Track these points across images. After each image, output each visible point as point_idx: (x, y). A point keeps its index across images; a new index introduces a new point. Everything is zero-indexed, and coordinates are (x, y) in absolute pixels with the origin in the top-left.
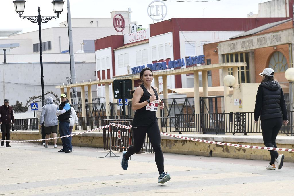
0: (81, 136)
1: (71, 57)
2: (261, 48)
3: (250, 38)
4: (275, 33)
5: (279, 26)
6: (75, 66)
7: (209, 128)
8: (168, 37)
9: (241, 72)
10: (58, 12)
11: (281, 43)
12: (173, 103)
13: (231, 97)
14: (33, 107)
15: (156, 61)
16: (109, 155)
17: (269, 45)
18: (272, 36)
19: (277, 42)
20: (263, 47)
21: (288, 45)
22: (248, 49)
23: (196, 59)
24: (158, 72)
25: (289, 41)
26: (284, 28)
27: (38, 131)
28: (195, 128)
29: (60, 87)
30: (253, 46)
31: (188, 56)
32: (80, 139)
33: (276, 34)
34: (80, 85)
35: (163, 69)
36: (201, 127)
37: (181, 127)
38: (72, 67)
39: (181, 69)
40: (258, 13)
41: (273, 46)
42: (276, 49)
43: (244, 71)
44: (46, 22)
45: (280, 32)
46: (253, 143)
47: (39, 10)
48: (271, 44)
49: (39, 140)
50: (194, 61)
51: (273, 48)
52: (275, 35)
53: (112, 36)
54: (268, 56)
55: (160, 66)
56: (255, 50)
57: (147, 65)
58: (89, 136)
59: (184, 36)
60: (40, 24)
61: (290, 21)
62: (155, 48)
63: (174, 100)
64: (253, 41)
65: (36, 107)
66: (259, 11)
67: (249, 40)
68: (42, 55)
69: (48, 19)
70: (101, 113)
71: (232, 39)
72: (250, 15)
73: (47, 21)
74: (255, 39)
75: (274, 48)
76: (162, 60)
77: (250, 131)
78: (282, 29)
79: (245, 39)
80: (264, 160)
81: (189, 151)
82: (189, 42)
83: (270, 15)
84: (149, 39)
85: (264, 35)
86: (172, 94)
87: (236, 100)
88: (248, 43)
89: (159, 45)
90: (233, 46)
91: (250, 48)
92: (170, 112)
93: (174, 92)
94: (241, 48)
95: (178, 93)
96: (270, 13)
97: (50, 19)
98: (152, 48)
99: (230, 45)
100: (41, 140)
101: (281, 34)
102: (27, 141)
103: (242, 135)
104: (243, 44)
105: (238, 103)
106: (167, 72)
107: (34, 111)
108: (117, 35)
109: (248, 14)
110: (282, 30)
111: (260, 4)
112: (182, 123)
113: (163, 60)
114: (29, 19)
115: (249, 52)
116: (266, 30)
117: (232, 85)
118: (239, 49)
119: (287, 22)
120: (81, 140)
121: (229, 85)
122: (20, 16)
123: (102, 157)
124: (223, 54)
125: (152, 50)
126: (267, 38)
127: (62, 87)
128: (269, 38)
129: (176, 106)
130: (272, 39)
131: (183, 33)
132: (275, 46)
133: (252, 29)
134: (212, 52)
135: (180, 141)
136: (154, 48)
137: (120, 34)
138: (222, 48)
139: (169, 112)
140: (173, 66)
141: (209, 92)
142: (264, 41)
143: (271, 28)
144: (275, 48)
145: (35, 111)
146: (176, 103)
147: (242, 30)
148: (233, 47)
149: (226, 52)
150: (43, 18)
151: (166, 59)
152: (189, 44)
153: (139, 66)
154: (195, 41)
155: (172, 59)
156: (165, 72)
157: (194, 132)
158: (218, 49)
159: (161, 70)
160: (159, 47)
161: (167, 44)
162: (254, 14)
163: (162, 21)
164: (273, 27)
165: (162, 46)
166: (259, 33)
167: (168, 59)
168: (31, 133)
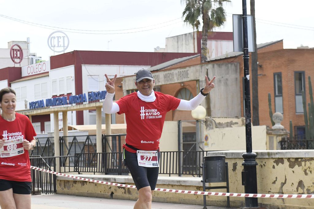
2: (168, 84)
3: (157, 74)
4: (182, 69)
5: (186, 61)
7: (110, 168)
8: (70, 70)
11: (188, 79)
12: (74, 141)
15: (56, 96)
17: (176, 81)
18: (179, 72)
19: (184, 79)
20: (170, 84)
21: (195, 81)
23: (99, 94)
24: (58, 108)
25: (197, 78)
26: (191, 64)
28: (96, 168)
30: (159, 82)
31: (90, 91)
35: (63, 104)
37: (81, 167)
39: (82, 105)
40: (165, 48)
42: (183, 86)
45: (188, 68)
48: (178, 80)
50: (96, 96)
51: (180, 84)
52: (182, 71)
53: (9, 68)
54: (175, 93)
55: (60, 102)
56: (161, 86)
57: (46, 100)
59: (87, 69)
61: (198, 57)
62: (56, 81)
63: (75, 138)
64: (159, 77)
66: (166, 45)
67: (156, 76)
72: (157, 49)
74: (161, 74)
75: (181, 85)
76: (63, 95)
78: (190, 64)
80: (167, 202)
81: (89, 192)
82: (93, 77)
83: (178, 50)
84: (49, 72)
85: (171, 70)
86: (73, 131)
89: (59, 78)
92: (70, 151)
93: (75, 129)
95: (80, 130)
96: (178, 48)
98: (53, 82)
101: (188, 70)
106: (67, 107)
108: (14, 68)
109: (155, 48)
110: (190, 66)
111: (167, 38)
112: (82, 163)
113: (64, 94)
115: (155, 89)
116: (173, 66)
119: (195, 58)
124: (127, 89)
125: (53, 84)
126: (174, 73)
128: (176, 74)
129: (77, 144)
130: (179, 75)
131: (86, 67)
132: (183, 83)
133: (159, 64)
135: (79, 181)
136: (54, 82)
137: (17, 66)
138: (127, 84)
140: (74, 102)
141: (112, 130)
142: (171, 77)
143: (178, 64)
144: (182, 85)
146: (77, 141)
147: (148, 65)
149: (131, 88)
151: (67, 94)
152: (92, 78)
153: (38, 101)
154: (98, 76)
155: (74, 94)
156: (65, 107)
157: (94, 172)
158: (123, 84)
159: (61, 105)
160: (60, 81)
161: (69, 78)
162: (161, 48)
163: (63, 53)
164: (180, 63)
165: (63, 80)
166: (166, 68)
167: (69, 94)
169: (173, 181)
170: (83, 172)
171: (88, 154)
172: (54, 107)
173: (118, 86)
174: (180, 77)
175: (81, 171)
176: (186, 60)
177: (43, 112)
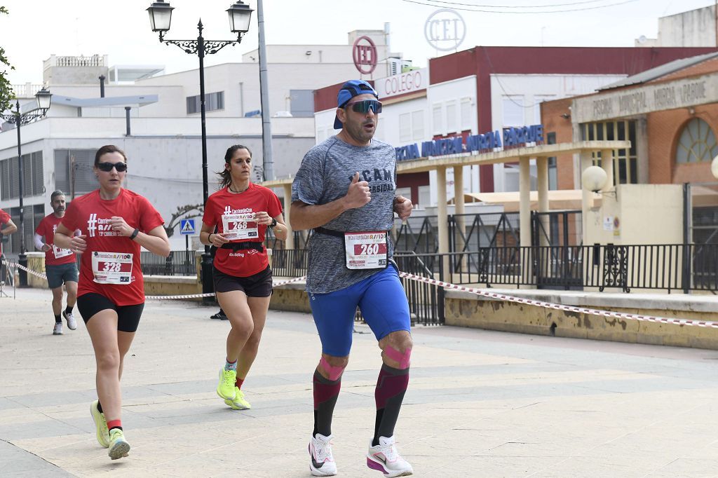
0: (284, 288)
1: (264, 124)
2: (663, 111)
3: (640, 90)
4: (692, 79)
5: (700, 64)
6: (274, 144)
7: (549, 276)
8: (468, 86)
9: (620, 160)
10: (239, 32)
11: (705, 101)
12: (476, 224)
13: (597, 212)
14: (185, 227)
15: (441, 136)
17: (680, 105)
18: (685, 86)
19: (696, 99)
20: (667, 110)
22: (635, 112)
23: (525, 132)
24: (445, 159)
26: (711, 70)
27: (195, 277)
28: (521, 277)
30: (645, 106)
31: (507, 126)
32: (280, 296)
33: (694, 82)
34: (282, 183)
35: (454, 152)
36: (534, 274)
37: (492, 274)
38: (266, 144)
39: (492, 154)
40: (656, 37)
41: (688, 108)
42: (695, 114)
43: (624, 160)
44: (214, 52)
45: (703, 78)
46: (642, 309)
47: (200, 27)
49: (197, 296)
50: (520, 136)
51: (687, 110)
52: (693, 84)
54: (676, 129)
55: (450, 147)
56: (648, 114)
57: (423, 143)
58: (300, 289)
59: (501, 84)
60: (201, 57)
62: (440, 108)
63: (478, 218)
64: (645, 96)
65: (190, 227)
66: (659, 33)
67: (638, 94)
68: (206, 119)
69: (218, 46)
71: (602, 91)
72: (641, 41)
73: (216, 49)
74: (649, 91)
75: (689, 113)
76: (453, 134)
77: (635, 285)
78: (708, 70)
79: (629, 92)
80: (664, 345)
81: (508, 322)
82: (512, 98)
83: (683, 42)
84: (428, 90)
86: (474, 204)
87: (608, 220)
88: (634, 101)
89: (448, 102)
90: (603, 106)
91: (638, 110)
92: (469, 243)
93: (477, 200)
94: (621, 110)
95: (487, 203)
96: (683, 37)
97: (223, 46)
98: (434, 109)
99: (596, 104)
100: (201, 296)
101: (704, 82)
102: (172, 297)
103: (620, 292)
104: (624, 102)
105: (612, 226)
106: (463, 158)
107: (187, 237)
109: (636, 40)
110: (707, 74)
111: (662, 19)
112: (494, 266)
113: (455, 133)
114: (179, 45)
115: (637, 120)
116: (674, 74)
117: (599, 187)
118: (616, 112)
120: (282, 297)
121: (593, 187)
122: (161, 40)
124: (581, 121)
125: (434, 113)
126: (675, 89)
128: (680, 90)
129: (481, 231)
130: (685, 93)
131: (499, 78)
132: (692, 107)
133: (644, 70)
134: (558, 119)
135: (488, 302)
136: (437, 108)
138: (580, 111)
139: (467, 243)
140: (475, 147)
141: (551, 202)
142: (669, 97)
143: (685, 70)
144: (692, 112)
145: (189, 236)
146: (482, 224)
147: (622, 73)
148: (603, 108)
149: (588, 119)
150: (208, 43)
151: (462, 132)
152: (511, 100)
153: (406, 147)
154: (523, 95)
155: (475, 132)
156: (459, 158)
158: (572, 111)
159: (451, 154)
160: (448, 107)
161: (464, 101)
162: (648, 40)
163: (454, 52)
164: (688, 68)
165: (454, 105)
166: (659, 79)
167: (466, 132)
168: (181, 282)
169: (676, 303)
172: (437, 157)
173: (562, 116)
174: (689, 95)
175: (491, 283)
176: (700, 62)
177: (417, 168)
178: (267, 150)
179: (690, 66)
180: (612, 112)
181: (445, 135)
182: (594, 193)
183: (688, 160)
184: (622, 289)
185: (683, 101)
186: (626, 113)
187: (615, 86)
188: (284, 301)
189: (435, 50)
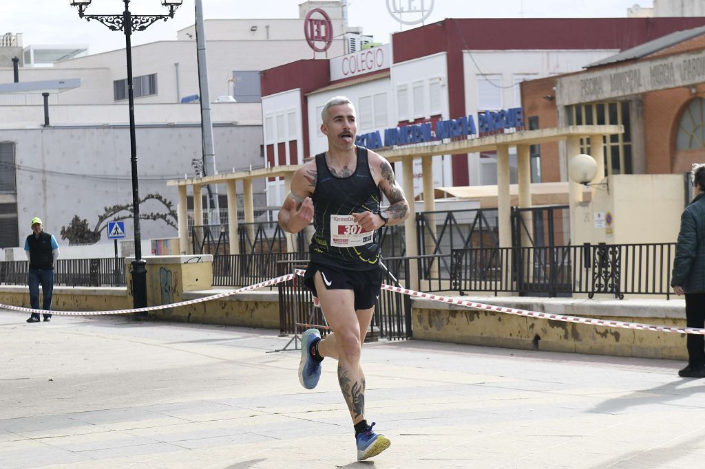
0: (228, 299)
1: (203, 111)
2: (661, 90)
3: (634, 67)
4: (693, 54)
6: (214, 134)
7: (531, 281)
8: (437, 64)
9: (612, 147)
10: (172, 5)
12: (448, 223)
13: (586, 208)
14: (113, 231)
15: (407, 122)
16: (292, 346)
17: (680, 83)
18: (685, 61)
19: (697, 77)
20: (665, 89)
22: (628, 92)
23: (503, 116)
24: (412, 148)
27: (125, 288)
28: (499, 283)
29: (177, 184)
30: (640, 85)
31: (483, 109)
32: (223, 308)
33: (695, 57)
34: (224, 178)
35: (422, 141)
36: (513, 279)
37: (466, 280)
38: (205, 133)
39: (466, 141)
40: (652, 6)
41: (689, 87)
42: (695, 94)
43: (618, 147)
44: (142, 28)
46: (638, 318)
49: (129, 311)
50: (497, 121)
51: (687, 90)
52: (694, 60)
53: (301, 63)
54: (676, 111)
55: (417, 135)
56: (644, 95)
57: (386, 130)
58: (245, 300)
59: (474, 61)
60: (128, 34)
62: (405, 90)
63: (450, 215)
64: (639, 74)
65: (120, 231)
66: (655, 1)
67: (632, 71)
68: (135, 106)
69: (147, 21)
70: (276, 245)
71: (591, 69)
72: (634, 11)
73: (145, 25)
74: (644, 68)
75: (690, 91)
76: (421, 120)
77: (629, 290)
79: (621, 70)
80: (663, 359)
81: (484, 335)
82: (488, 77)
84: (391, 69)
85: (666, 59)
86: (445, 200)
87: (599, 215)
88: (627, 79)
89: (414, 83)
90: (592, 86)
91: (632, 90)
92: (441, 244)
93: (449, 196)
94: (612, 90)
95: (460, 198)
96: (683, 6)
97: (152, 22)
98: (399, 91)
99: (584, 84)
100: (133, 311)
103: (611, 299)
104: (615, 81)
105: (604, 223)
106: (432, 147)
107: (116, 241)
108: (314, 60)
109: (628, 9)
112: (468, 271)
113: (424, 118)
114: (102, 21)
115: (631, 101)
116: (673, 47)
117: (589, 178)
118: (607, 92)
120: (226, 310)
121: (581, 178)
122: (81, 15)
123: (276, 351)
124: (567, 103)
125: (398, 96)
126: (674, 65)
127: (182, 183)
128: (679, 66)
129: (454, 230)
130: (685, 69)
131: (472, 54)
132: (694, 86)
133: (639, 43)
134: (541, 101)
135: (462, 312)
136: (402, 90)
137: (320, 56)
138: (566, 91)
139: (438, 244)
140: (446, 134)
141: (534, 196)
142: (666, 74)
143: (684, 43)
144: (694, 91)
145: (119, 241)
146: (455, 222)
147: (613, 48)
148: (592, 88)
149: (575, 101)
150: (136, 18)
151: (432, 117)
152: (487, 80)
153: (367, 134)
154: (500, 74)
155: (446, 117)
156: (427, 147)
157: (496, 291)
158: (557, 92)
159: (416, 143)
160: (414, 88)
161: (433, 81)
162: (642, 9)
163: (420, 25)
164: (688, 41)
165: (422, 86)
166: (655, 54)
167: (436, 118)
168: (108, 294)
170: (470, 290)
171: (481, 250)
172: (403, 147)
173: (545, 98)
175: (465, 290)
178: (206, 140)
179: (690, 38)
180: (603, 93)
181: (411, 120)
182: (582, 185)
183: (690, 146)
184: (614, 295)
185: (683, 79)
186: (618, 94)
187: (606, 63)
188: (227, 314)
189: (399, 23)
